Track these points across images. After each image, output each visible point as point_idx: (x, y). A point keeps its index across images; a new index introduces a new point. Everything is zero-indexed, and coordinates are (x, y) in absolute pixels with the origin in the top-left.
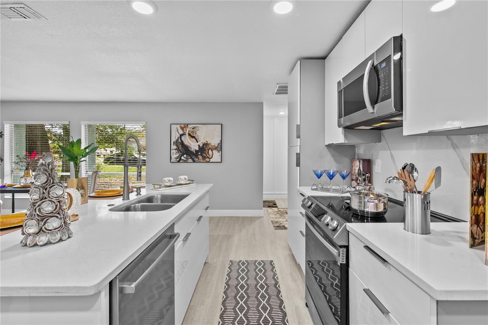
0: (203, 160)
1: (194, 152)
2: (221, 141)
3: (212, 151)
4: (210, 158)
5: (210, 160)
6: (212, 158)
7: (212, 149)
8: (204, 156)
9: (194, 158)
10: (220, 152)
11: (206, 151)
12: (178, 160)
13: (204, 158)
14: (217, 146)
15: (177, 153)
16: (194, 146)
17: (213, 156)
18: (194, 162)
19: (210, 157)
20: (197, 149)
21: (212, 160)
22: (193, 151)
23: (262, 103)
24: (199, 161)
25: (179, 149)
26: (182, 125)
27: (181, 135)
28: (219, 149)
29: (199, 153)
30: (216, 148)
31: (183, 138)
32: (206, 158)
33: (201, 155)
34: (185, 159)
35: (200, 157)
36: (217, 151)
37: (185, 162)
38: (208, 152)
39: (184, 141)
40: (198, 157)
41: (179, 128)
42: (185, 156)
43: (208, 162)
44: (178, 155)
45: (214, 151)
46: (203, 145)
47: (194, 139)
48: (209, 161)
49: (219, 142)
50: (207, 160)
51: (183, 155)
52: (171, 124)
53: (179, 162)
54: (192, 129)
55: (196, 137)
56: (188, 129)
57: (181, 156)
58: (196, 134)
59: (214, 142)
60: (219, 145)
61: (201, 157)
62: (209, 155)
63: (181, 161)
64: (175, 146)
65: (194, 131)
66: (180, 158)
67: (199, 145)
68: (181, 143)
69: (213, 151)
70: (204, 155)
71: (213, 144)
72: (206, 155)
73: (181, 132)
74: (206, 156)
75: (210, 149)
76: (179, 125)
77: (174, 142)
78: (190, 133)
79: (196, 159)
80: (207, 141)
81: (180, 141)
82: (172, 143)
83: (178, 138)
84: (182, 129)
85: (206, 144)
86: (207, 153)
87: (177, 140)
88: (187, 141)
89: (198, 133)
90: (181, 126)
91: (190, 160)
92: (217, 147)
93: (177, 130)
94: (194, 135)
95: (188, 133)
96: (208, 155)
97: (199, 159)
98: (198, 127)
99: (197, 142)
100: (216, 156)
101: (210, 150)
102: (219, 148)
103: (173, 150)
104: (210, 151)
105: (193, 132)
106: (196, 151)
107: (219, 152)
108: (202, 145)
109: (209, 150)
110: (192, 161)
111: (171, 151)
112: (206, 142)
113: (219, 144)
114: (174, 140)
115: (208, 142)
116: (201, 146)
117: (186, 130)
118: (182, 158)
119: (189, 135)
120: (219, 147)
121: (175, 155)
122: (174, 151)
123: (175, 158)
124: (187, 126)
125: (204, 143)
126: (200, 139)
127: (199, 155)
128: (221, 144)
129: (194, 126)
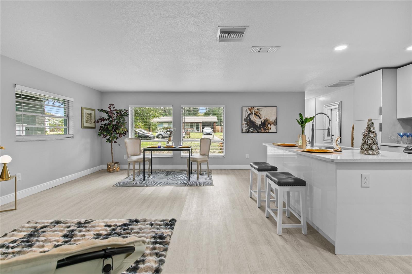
1: (258, 125)
2: (277, 118)
3: (270, 125)
4: (269, 130)
5: (269, 131)
6: (270, 130)
7: (270, 124)
10: (276, 125)
11: (266, 125)
12: (247, 131)
13: (265, 130)
14: (273, 121)
15: (246, 127)
16: (258, 122)
18: (258, 132)
19: (269, 129)
20: (260, 124)
21: (270, 131)
23: (305, 92)
24: (262, 132)
25: (248, 123)
26: (250, 107)
27: (249, 114)
28: (275, 124)
30: (273, 123)
31: (250, 116)
33: (263, 128)
34: (252, 131)
35: (262, 129)
37: (252, 132)
38: (268, 126)
39: (251, 118)
41: (248, 110)
42: (252, 128)
43: (268, 132)
44: (247, 128)
47: (258, 117)
49: (275, 119)
50: (267, 131)
51: (250, 128)
52: (242, 107)
53: (248, 132)
54: (257, 110)
55: (259, 116)
56: (254, 110)
57: (249, 129)
58: (259, 113)
59: (272, 119)
61: (263, 129)
62: (268, 128)
63: (249, 132)
64: (245, 122)
66: (249, 130)
67: (261, 121)
68: (249, 120)
69: (271, 125)
70: (265, 127)
71: (271, 120)
73: (249, 112)
75: (269, 123)
76: (248, 108)
77: (244, 119)
78: (255, 113)
79: (259, 131)
81: (248, 118)
82: (243, 120)
83: (247, 116)
84: (250, 110)
87: (247, 118)
88: (253, 118)
89: (261, 113)
90: (249, 108)
91: (255, 131)
92: (274, 122)
93: (247, 112)
95: (254, 113)
97: (261, 130)
98: (261, 109)
99: (260, 119)
100: (273, 128)
101: (269, 124)
102: (275, 123)
103: (244, 124)
104: (269, 125)
106: (259, 125)
107: (275, 125)
109: (268, 124)
110: (257, 132)
111: (243, 125)
113: (275, 120)
114: (244, 117)
115: (268, 119)
116: (263, 121)
117: (253, 111)
118: (250, 130)
119: (255, 114)
120: (275, 122)
121: (245, 128)
122: (245, 125)
123: (245, 130)
124: (253, 108)
125: (265, 119)
126: (262, 117)
127: (262, 127)
128: (276, 120)
129: (258, 108)
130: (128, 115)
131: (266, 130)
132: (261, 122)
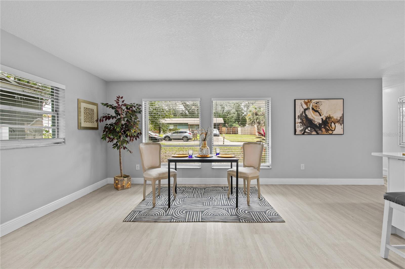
0: (326, 132)
1: (318, 125)
2: (343, 114)
3: (335, 124)
4: (333, 131)
6: (334, 130)
7: (335, 122)
8: (327, 129)
9: (318, 131)
10: (343, 124)
11: (328, 124)
12: (303, 132)
13: (327, 130)
14: (339, 119)
15: (301, 126)
16: (318, 120)
17: (336, 129)
18: (318, 134)
19: (332, 130)
20: (321, 122)
21: (334, 133)
22: (317, 124)
23: (382, 79)
24: (323, 134)
25: (303, 122)
26: (306, 100)
27: (305, 110)
28: (341, 122)
29: (323, 126)
30: (338, 121)
31: (307, 112)
32: (329, 130)
33: (325, 128)
34: (309, 132)
35: (324, 130)
36: (339, 124)
37: (310, 134)
38: (331, 125)
39: (308, 115)
40: (322, 130)
41: (303, 103)
42: (309, 128)
43: (331, 134)
44: (302, 128)
45: (337, 124)
46: (326, 118)
47: (317, 113)
48: (332, 133)
49: (341, 115)
50: (330, 132)
51: (307, 128)
52: (295, 100)
53: (303, 134)
54: (315, 104)
55: (319, 111)
56: (312, 103)
57: (305, 129)
58: (319, 108)
59: (337, 115)
60: (341, 118)
62: (332, 127)
63: (305, 134)
64: (299, 120)
65: (317, 106)
66: (305, 131)
67: (322, 119)
68: (305, 117)
69: (336, 124)
70: (327, 127)
71: (335, 118)
72: (329, 128)
73: (305, 107)
74: (329, 129)
75: (332, 122)
76: (303, 101)
77: (298, 116)
78: (314, 107)
79: (320, 132)
80: (330, 115)
81: (304, 115)
82: (297, 117)
83: (302, 112)
84: (306, 103)
85: (329, 118)
86: (330, 126)
87: (301, 114)
88: (311, 114)
89: (321, 108)
90: (304, 101)
91: (314, 132)
92: (340, 120)
93: (302, 105)
94: (317, 110)
95: (312, 108)
96: (331, 128)
97: (322, 131)
98: (321, 102)
99: (321, 116)
100: (338, 128)
101: (333, 123)
102: (341, 121)
103: (297, 123)
104: (333, 124)
105: (317, 107)
106: (319, 124)
107: (341, 124)
108: (325, 119)
109: (331, 123)
110: (316, 134)
111: (297, 125)
112: (329, 116)
113: (341, 117)
114: (298, 114)
115: (331, 116)
116: (324, 119)
117: (310, 105)
118: (307, 130)
119: (313, 109)
120: (341, 120)
121: (299, 128)
122: (299, 124)
123: (300, 131)
124: (311, 101)
125: (327, 116)
126: (322, 113)
127: (323, 127)
128: (343, 117)
129: (317, 101)
130: (142, 111)
131: (329, 131)
132: (321, 119)
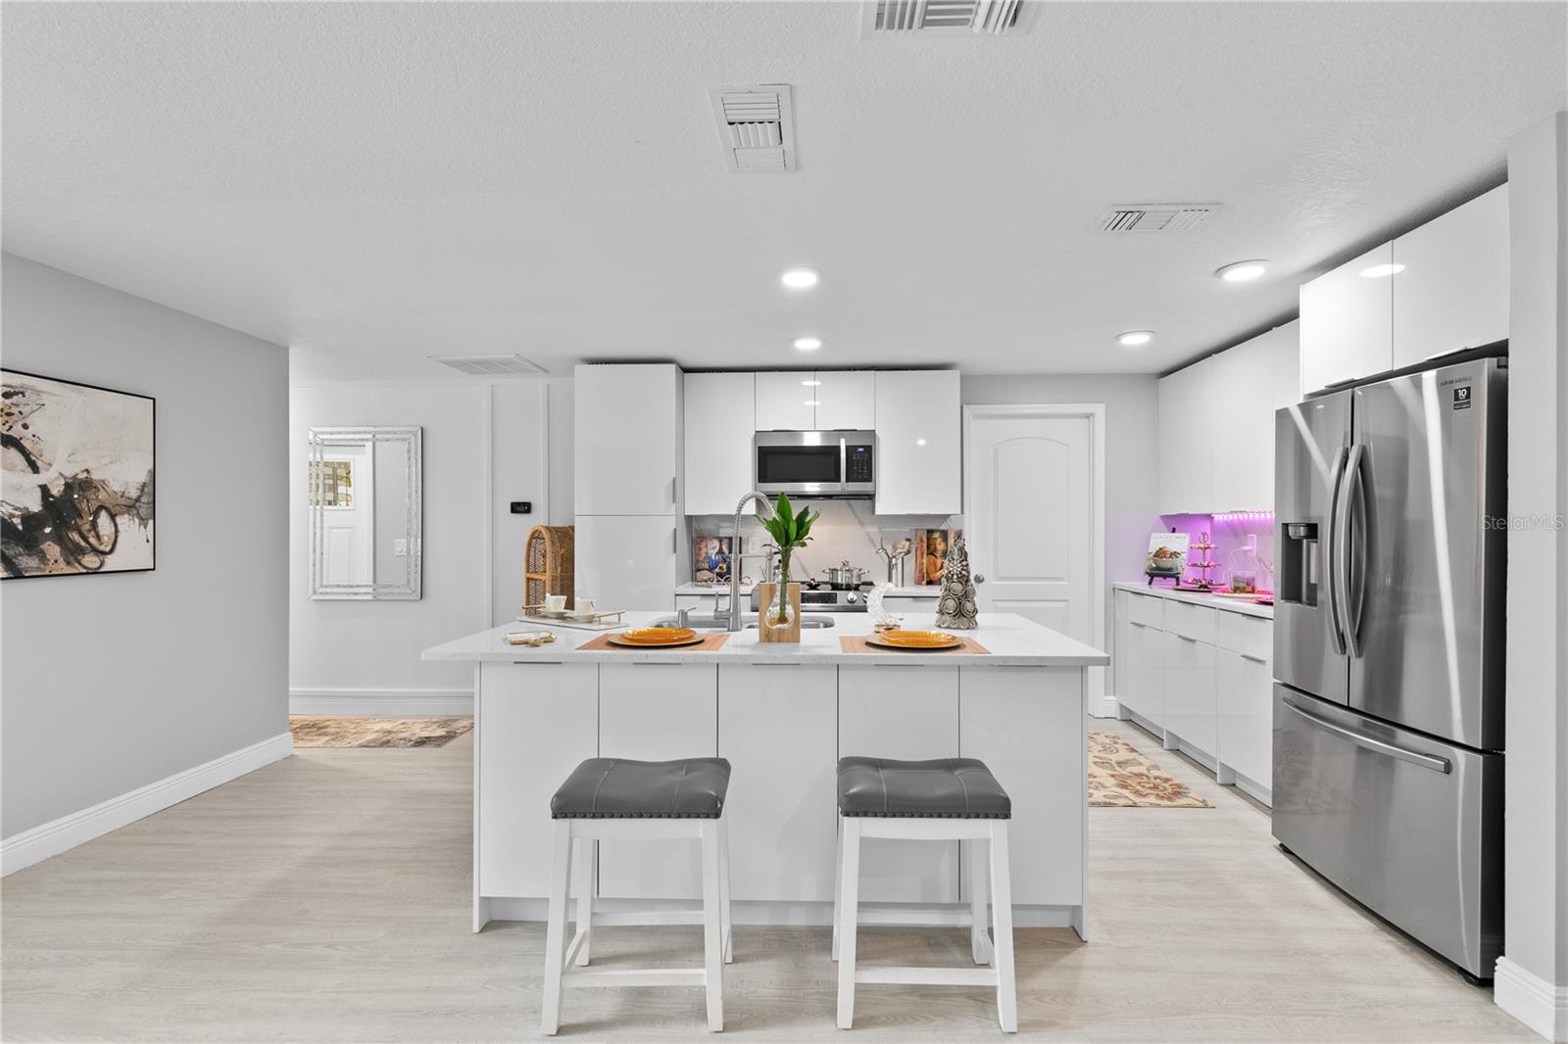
0: (68, 563)
1: (17, 521)
2: (153, 473)
3: (113, 517)
4: (104, 553)
5: (102, 564)
6: (111, 551)
7: (113, 510)
8: (70, 546)
9: (16, 557)
10: (151, 522)
11: (81, 516)
13: (73, 553)
14: (134, 493)
16: (16, 494)
17: (118, 545)
18: (16, 575)
19: (102, 548)
20: (35, 506)
21: (111, 563)
22: (12, 516)
23: (286, 348)
24: (47, 573)
28: (143, 512)
29: (48, 530)
30: (131, 507)
32: (83, 552)
33: (59, 538)
35: (53, 550)
36: (137, 520)
38: (94, 525)
40: (42, 552)
43: (96, 572)
45: (123, 521)
46: (68, 486)
47: (13, 452)
48: (100, 567)
49: (143, 477)
50: (91, 561)
54: (2, 398)
55: (25, 443)
58: (25, 427)
59: (123, 476)
60: (142, 490)
61: (57, 548)
62: (98, 537)
65: (14, 410)
67: (44, 489)
69: (118, 519)
70: (76, 537)
71: (116, 486)
72: (85, 539)
74: (83, 543)
75: (101, 507)
79: (27, 562)
80: (87, 471)
85: (82, 486)
86: (88, 527)
89: (38, 424)
92: (138, 500)
94: (11, 433)
96: (92, 540)
97: (43, 558)
98: (38, 392)
99: (35, 469)
100: (131, 542)
101: (103, 515)
102: (143, 505)
104: (104, 519)
105: (9, 414)
106: (28, 518)
107: (143, 521)
108: (62, 488)
109: (96, 514)
110: (6, 575)
112: (82, 476)
113: (144, 485)
115: (95, 476)
116: (56, 490)
120: (144, 499)
125: (75, 477)
126: (47, 457)
127: (48, 537)
128: (150, 486)
129: (17, 381)
131: (84, 554)
132: (39, 490)
